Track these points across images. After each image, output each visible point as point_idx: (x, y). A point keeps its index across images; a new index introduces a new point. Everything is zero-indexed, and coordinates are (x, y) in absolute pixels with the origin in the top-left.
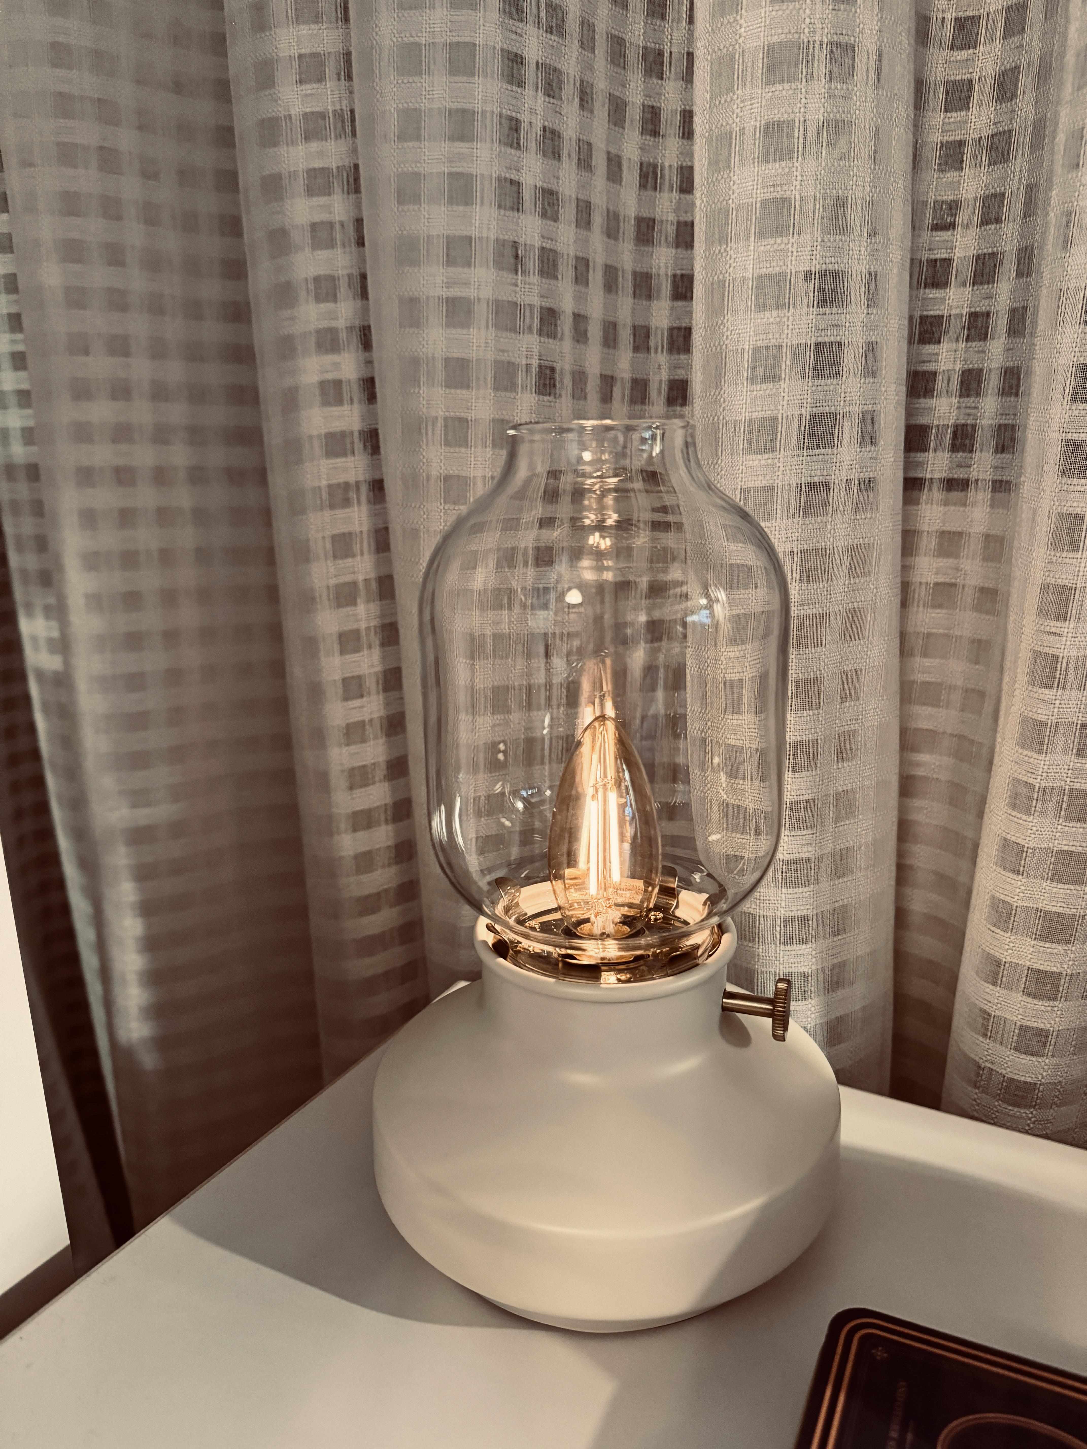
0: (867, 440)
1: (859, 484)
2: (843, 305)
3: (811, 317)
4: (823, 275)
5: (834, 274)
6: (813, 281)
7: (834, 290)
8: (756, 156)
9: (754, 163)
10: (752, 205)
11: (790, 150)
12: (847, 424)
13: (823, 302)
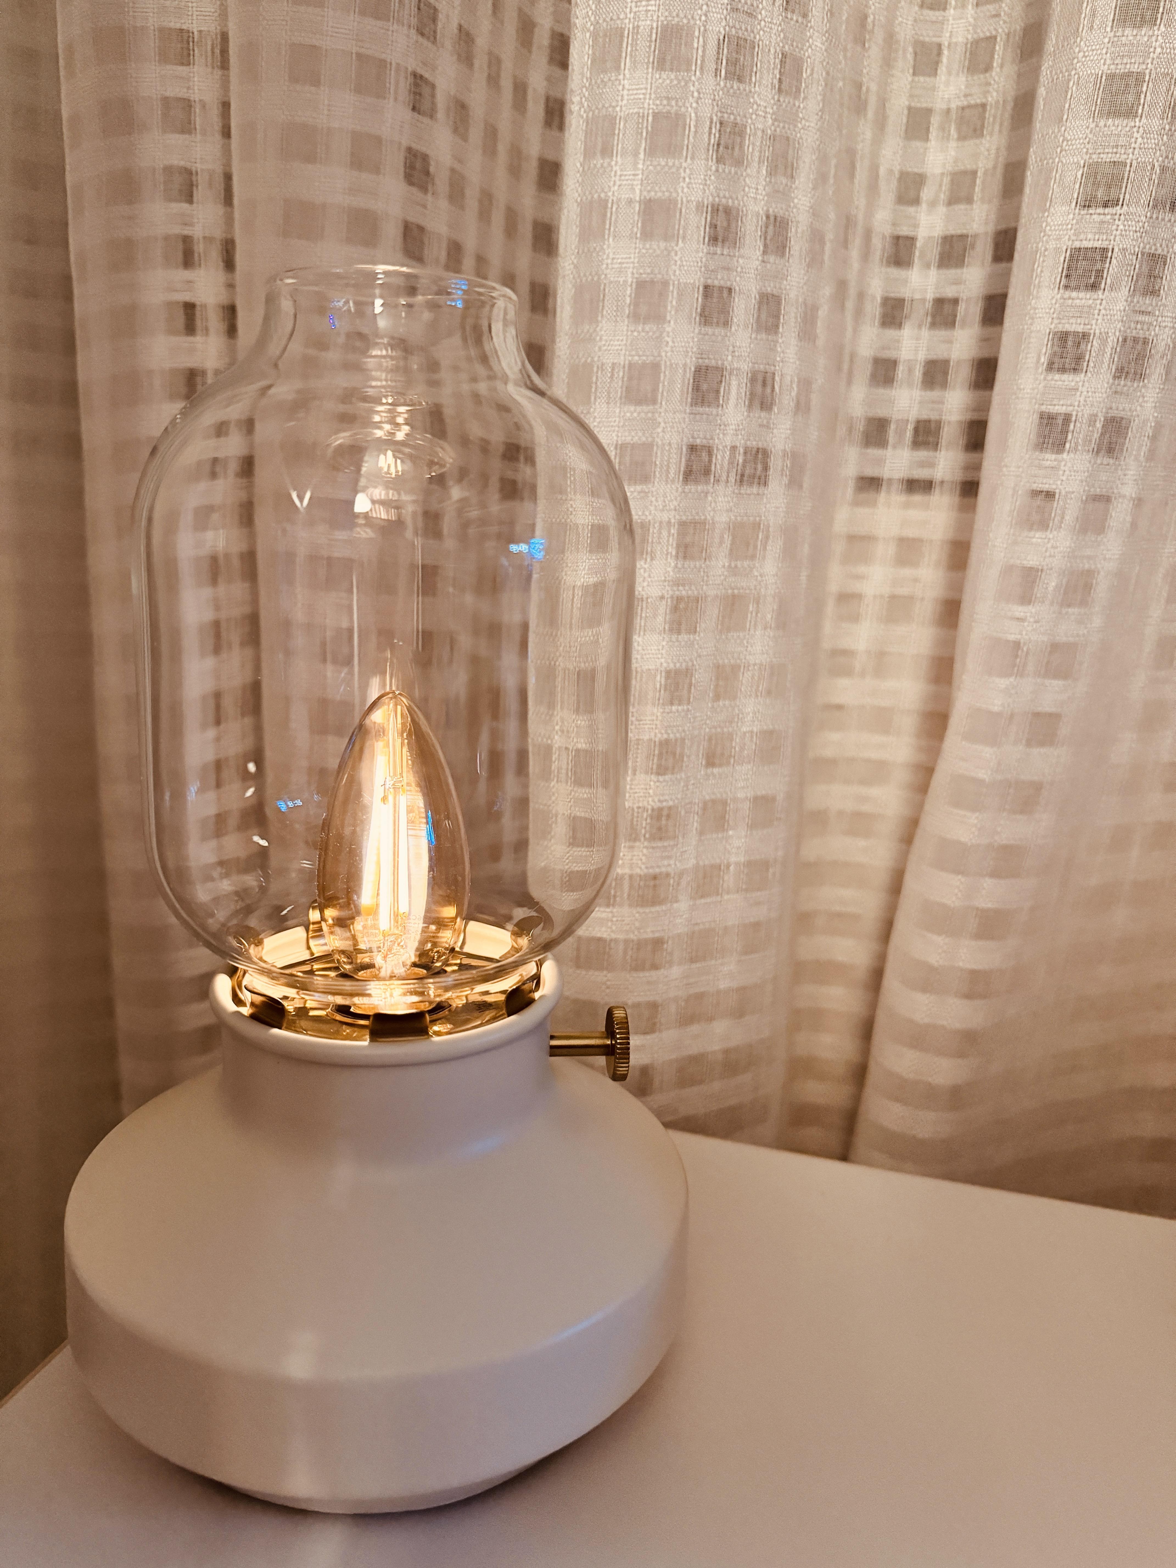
0: (757, 403)
1: (745, 453)
2: (735, 247)
3: (701, 254)
4: (715, 209)
5: (728, 211)
6: (704, 214)
7: (727, 228)
8: (651, 60)
9: (647, 68)
10: (643, 116)
11: (688, 62)
12: (734, 383)
13: (714, 240)
